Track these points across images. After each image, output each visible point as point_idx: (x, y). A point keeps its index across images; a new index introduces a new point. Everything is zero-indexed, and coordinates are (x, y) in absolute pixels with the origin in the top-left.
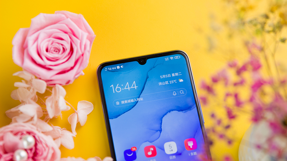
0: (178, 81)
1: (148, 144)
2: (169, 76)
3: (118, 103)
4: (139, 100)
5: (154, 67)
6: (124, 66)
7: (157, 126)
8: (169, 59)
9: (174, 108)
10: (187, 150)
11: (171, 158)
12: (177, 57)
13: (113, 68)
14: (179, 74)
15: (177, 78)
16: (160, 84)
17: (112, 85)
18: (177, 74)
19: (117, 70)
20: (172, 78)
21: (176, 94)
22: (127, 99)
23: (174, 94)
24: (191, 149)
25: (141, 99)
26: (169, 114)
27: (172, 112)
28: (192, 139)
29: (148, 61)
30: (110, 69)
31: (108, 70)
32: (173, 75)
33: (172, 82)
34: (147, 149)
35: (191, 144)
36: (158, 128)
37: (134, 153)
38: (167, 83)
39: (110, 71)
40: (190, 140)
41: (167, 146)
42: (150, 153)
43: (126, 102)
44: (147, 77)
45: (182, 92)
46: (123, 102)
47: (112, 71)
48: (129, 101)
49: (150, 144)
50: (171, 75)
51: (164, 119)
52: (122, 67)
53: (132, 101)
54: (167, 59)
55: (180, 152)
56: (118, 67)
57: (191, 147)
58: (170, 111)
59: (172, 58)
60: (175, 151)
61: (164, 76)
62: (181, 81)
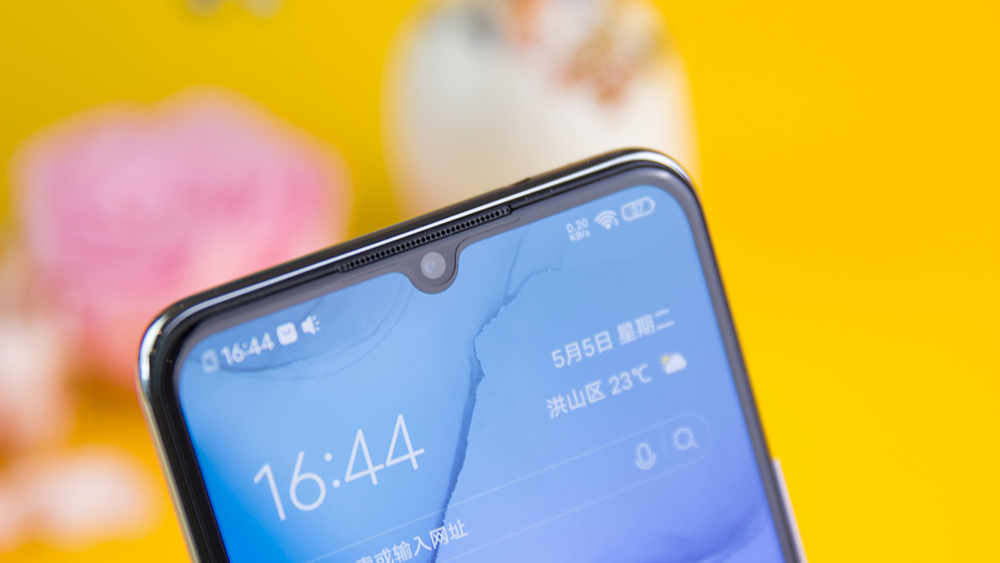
0: (656, 370)
2: (602, 342)
4: (445, 540)
5: (508, 299)
8: (595, 227)
12: (638, 205)
13: (255, 348)
14: (657, 321)
15: (648, 350)
16: (557, 405)
17: (266, 469)
18: (645, 325)
19: (279, 358)
20: (621, 358)
21: (652, 459)
22: (372, 549)
23: (641, 464)
25: (454, 532)
29: (470, 256)
30: (235, 355)
31: (225, 367)
32: (626, 333)
33: (623, 382)
38: (594, 392)
39: (235, 369)
44: (477, 376)
45: (683, 438)
47: (251, 367)
50: (615, 336)
52: (308, 326)
53: (404, 552)
56: (287, 334)
59: (606, 218)
61: (574, 350)
62: (674, 363)
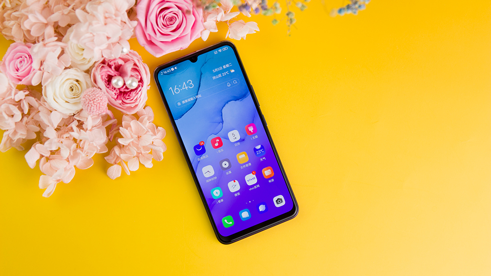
0: (230, 72)
1: (214, 136)
2: (221, 68)
3: (179, 104)
5: (205, 63)
6: (177, 67)
7: (218, 119)
8: (218, 52)
9: (232, 99)
10: (249, 136)
11: (236, 145)
12: (225, 48)
13: (168, 71)
14: (229, 65)
15: (228, 69)
16: (214, 78)
17: (171, 88)
18: (227, 66)
19: (172, 72)
20: (224, 70)
21: (230, 85)
22: (187, 99)
23: (228, 86)
24: (252, 133)
25: (199, 96)
26: (227, 105)
27: (229, 103)
28: (252, 124)
29: (199, 57)
30: (165, 72)
31: (164, 74)
32: (224, 67)
33: (224, 74)
34: (213, 142)
35: (251, 129)
36: (221, 120)
37: (203, 146)
38: (220, 75)
40: (250, 126)
41: (230, 135)
42: (217, 145)
43: (186, 101)
44: (201, 74)
45: (235, 82)
46: (183, 102)
47: (168, 74)
48: (189, 100)
49: (216, 136)
50: (223, 67)
51: (223, 111)
52: (175, 68)
53: (192, 99)
54: (215, 52)
55: (242, 138)
56: (172, 69)
57: (252, 132)
58: (227, 103)
59: (220, 51)
60: (238, 138)
61: (216, 70)
62: (233, 71)
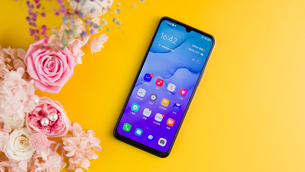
0: (200, 54)
1: (161, 78)
2: (197, 47)
3: (160, 45)
4: (172, 51)
5: (192, 37)
6: (176, 26)
7: (172, 71)
8: (204, 38)
9: (187, 67)
10: (179, 94)
11: (168, 93)
12: (209, 40)
13: (170, 24)
14: (203, 50)
15: (201, 51)
16: (190, 49)
17: (163, 33)
18: (202, 49)
19: (171, 26)
20: (198, 50)
21: (194, 60)
22: (166, 46)
23: (193, 59)
24: (182, 95)
25: (173, 51)
26: (183, 69)
27: (185, 69)
29: (192, 32)
30: (168, 23)
31: (166, 23)
32: (200, 48)
33: (196, 52)
34: (159, 80)
35: (183, 92)
36: (172, 73)
37: (151, 78)
38: (193, 51)
39: (167, 24)
40: (184, 90)
41: (170, 85)
42: (159, 83)
43: (165, 47)
44: (185, 41)
45: (198, 61)
46: (163, 46)
47: (168, 25)
48: (166, 48)
49: (162, 79)
50: (199, 48)
51: (178, 70)
52: (175, 26)
53: (168, 49)
54: (203, 37)
55: (175, 93)
56: (173, 25)
57: (182, 94)
58: (184, 68)
59: (206, 38)
60: (172, 91)
61: (194, 46)
62: (202, 54)
